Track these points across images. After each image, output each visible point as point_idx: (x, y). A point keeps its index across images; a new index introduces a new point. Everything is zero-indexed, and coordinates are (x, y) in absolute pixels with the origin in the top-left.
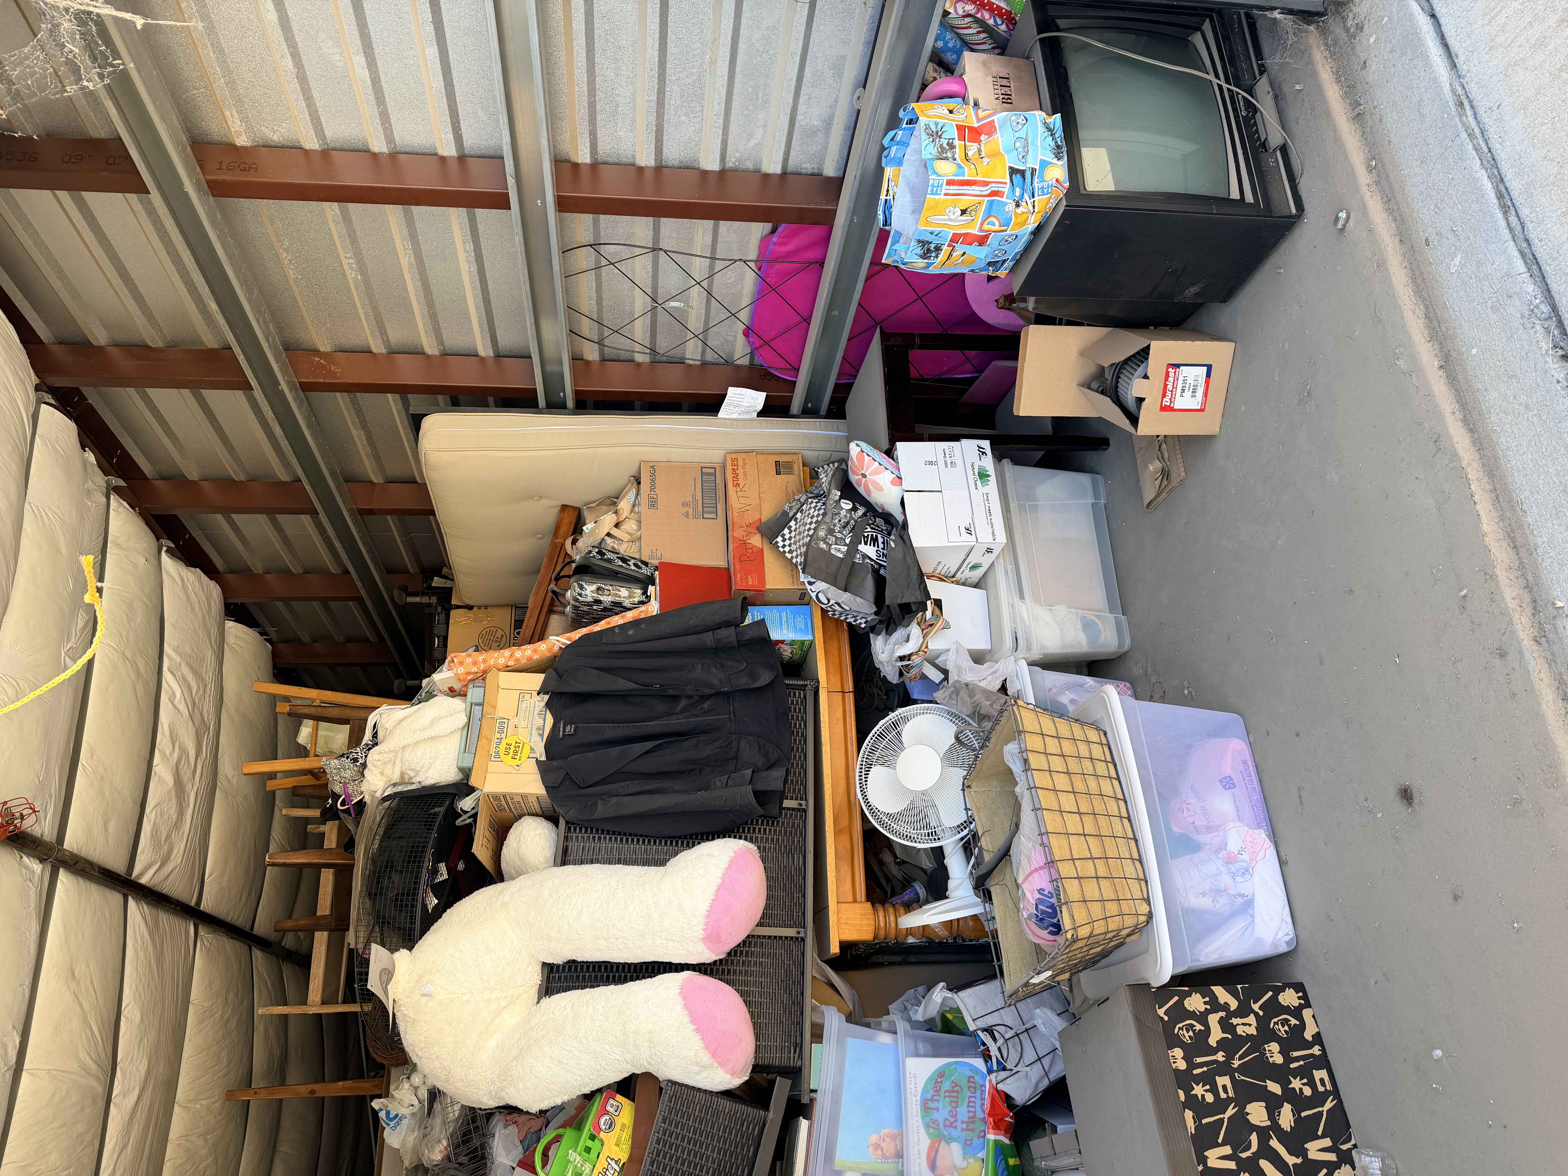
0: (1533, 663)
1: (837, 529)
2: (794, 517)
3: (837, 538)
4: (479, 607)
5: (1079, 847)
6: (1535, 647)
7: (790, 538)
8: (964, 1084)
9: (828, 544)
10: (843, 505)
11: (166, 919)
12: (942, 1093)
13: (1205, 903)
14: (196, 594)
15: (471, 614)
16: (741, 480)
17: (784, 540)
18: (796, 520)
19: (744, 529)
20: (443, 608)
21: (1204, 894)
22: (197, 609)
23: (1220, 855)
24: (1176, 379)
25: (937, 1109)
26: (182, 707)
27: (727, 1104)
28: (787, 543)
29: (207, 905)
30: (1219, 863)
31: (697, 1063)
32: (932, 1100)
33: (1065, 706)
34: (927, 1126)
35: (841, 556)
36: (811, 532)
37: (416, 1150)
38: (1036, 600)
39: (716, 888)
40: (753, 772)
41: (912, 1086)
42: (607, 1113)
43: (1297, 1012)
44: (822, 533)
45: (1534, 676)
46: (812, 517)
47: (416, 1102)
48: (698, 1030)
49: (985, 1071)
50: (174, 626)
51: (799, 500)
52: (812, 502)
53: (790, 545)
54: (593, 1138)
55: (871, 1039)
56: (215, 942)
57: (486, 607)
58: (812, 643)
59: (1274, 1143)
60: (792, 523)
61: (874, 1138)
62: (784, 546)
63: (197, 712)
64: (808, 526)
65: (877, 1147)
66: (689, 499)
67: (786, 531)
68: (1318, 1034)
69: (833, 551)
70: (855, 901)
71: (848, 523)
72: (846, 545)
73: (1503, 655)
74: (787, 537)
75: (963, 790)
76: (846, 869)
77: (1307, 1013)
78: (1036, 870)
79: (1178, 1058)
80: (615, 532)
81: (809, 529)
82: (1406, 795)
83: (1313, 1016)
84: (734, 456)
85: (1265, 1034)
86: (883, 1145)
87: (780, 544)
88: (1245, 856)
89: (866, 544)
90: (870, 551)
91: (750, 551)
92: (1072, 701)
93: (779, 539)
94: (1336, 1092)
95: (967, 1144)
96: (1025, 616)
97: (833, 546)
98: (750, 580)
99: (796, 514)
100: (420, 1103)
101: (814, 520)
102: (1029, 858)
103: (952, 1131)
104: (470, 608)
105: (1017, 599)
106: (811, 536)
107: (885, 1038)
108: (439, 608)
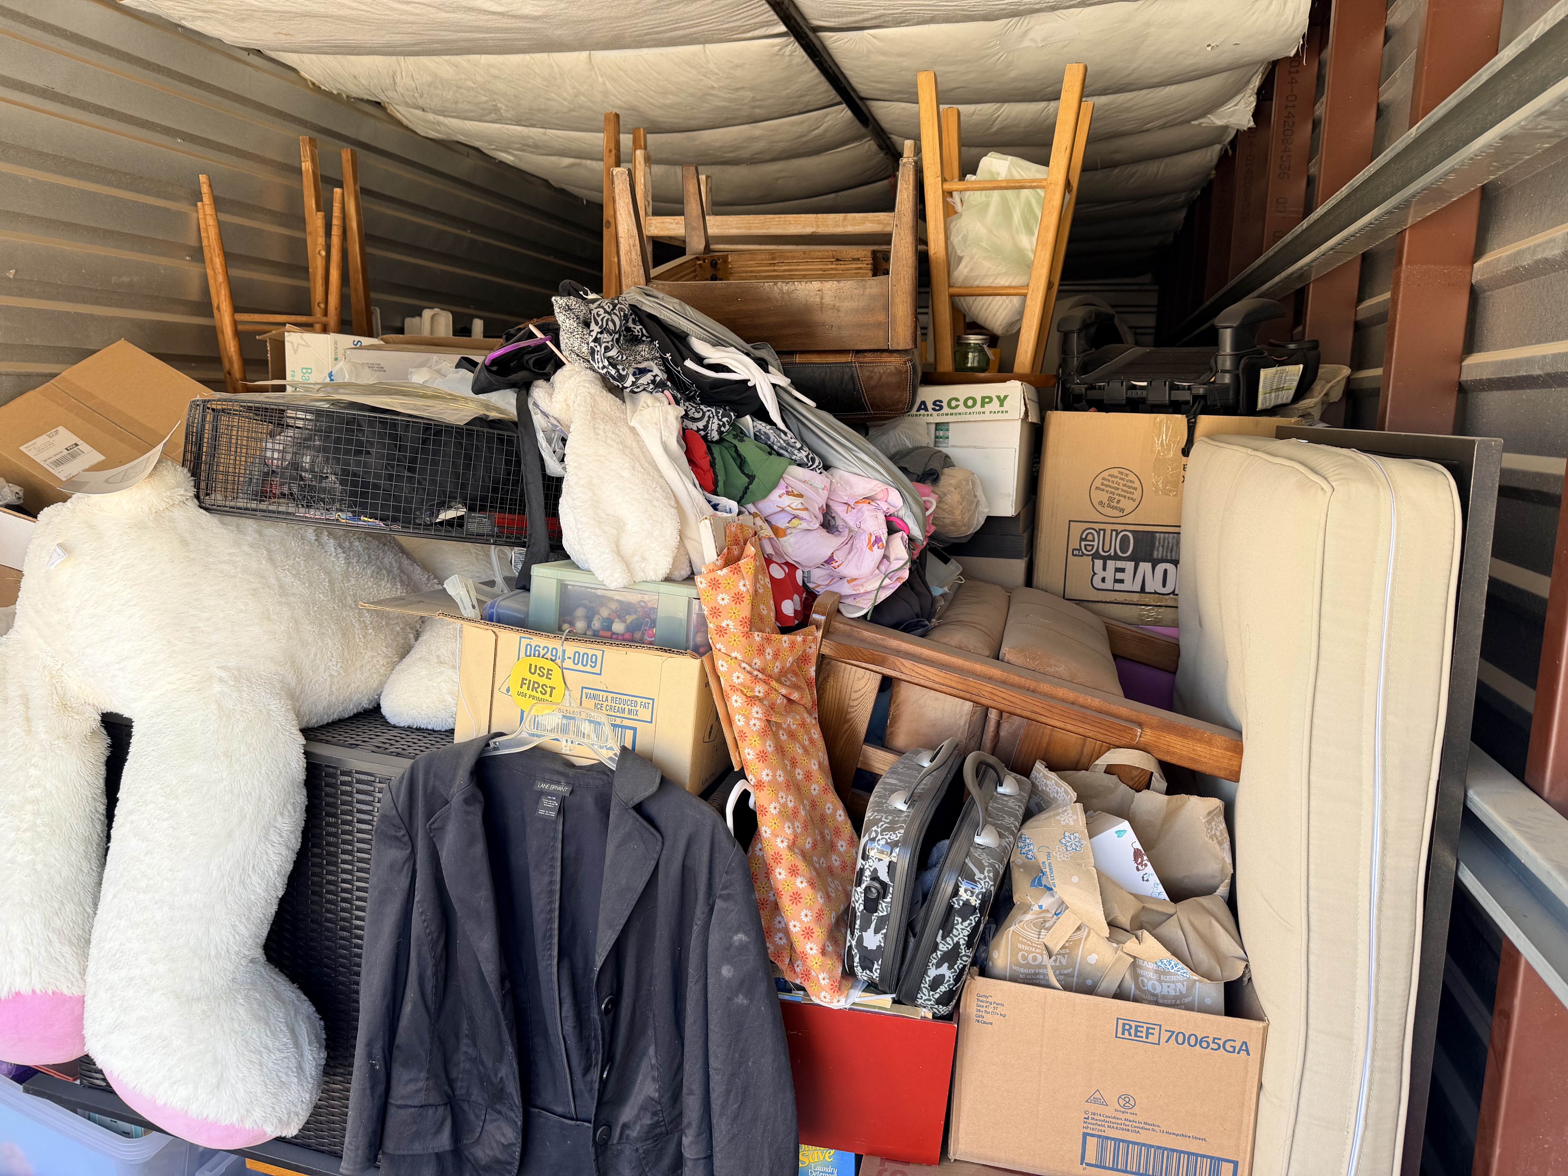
4: (1185, 469)
15: (1173, 453)
20: (1202, 398)
29: (827, 40)
56: (793, 59)
57: (1183, 479)
66: (1142, 1115)
108: (1201, 391)
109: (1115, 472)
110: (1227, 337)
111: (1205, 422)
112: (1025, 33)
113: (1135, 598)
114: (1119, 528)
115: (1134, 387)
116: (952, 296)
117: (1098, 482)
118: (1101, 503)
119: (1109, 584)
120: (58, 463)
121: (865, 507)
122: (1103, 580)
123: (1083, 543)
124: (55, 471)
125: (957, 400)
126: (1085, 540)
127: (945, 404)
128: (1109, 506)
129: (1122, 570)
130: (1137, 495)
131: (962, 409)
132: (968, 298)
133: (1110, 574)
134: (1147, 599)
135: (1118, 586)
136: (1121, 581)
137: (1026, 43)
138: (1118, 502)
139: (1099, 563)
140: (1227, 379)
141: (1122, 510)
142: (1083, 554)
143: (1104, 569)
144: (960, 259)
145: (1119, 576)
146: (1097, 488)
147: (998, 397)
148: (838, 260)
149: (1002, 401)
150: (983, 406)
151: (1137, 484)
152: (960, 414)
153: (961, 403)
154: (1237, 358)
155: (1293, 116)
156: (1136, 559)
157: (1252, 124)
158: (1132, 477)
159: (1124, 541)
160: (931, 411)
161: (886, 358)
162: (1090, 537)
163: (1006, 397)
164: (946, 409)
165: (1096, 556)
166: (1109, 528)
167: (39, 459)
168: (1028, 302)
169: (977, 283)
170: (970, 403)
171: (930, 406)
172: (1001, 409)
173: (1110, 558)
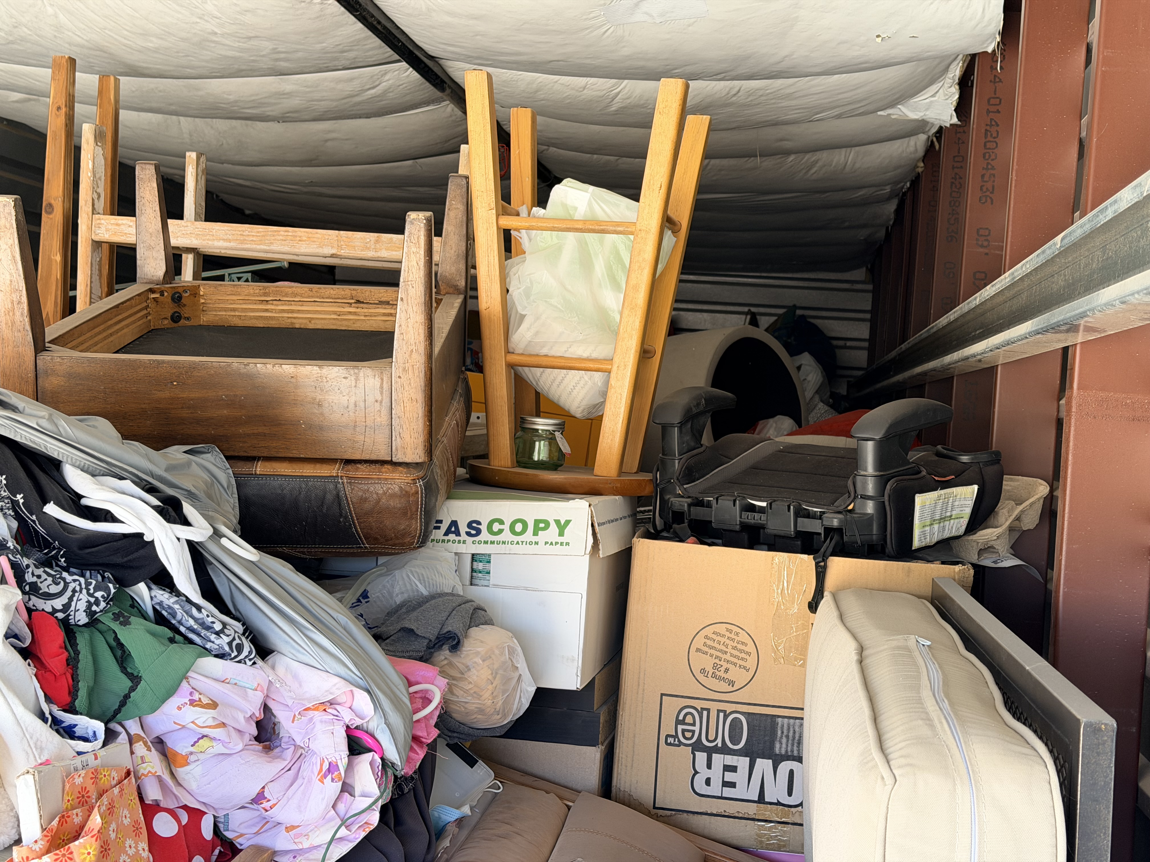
104: (814, 605)
108: (835, 523)
109: (721, 629)
110: (869, 453)
111: (839, 566)
113: (752, 809)
115: (752, 508)
116: (511, 366)
117: (699, 642)
118: (703, 671)
119: (715, 789)
121: (318, 715)
122: (708, 782)
123: (680, 727)
125: (501, 522)
126: (683, 722)
127: (483, 527)
128: (714, 676)
129: (733, 769)
130: (751, 663)
131: (506, 536)
132: (533, 369)
133: (716, 774)
134: (768, 812)
135: (728, 792)
136: (732, 785)
138: (727, 670)
140: (870, 508)
141: (732, 683)
142: (680, 744)
143: (709, 766)
144: (523, 317)
145: (729, 777)
146: (698, 650)
147: (558, 522)
148: (358, 302)
149: (562, 527)
150: (535, 534)
151: (751, 648)
152: (504, 543)
153: (506, 527)
154: (882, 481)
155: (998, 125)
157: (955, 120)
158: (743, 637)
159: (735, 728)
160: (464, 536)
161: (386, 472)
162: (689, 719)
163: (568, 522)
164: (485, 535)
166: (714, 707)
168: (613, 382)
169: (544, 351)
170: (519, 527)
171: (463, 528)
172: (560, 539)
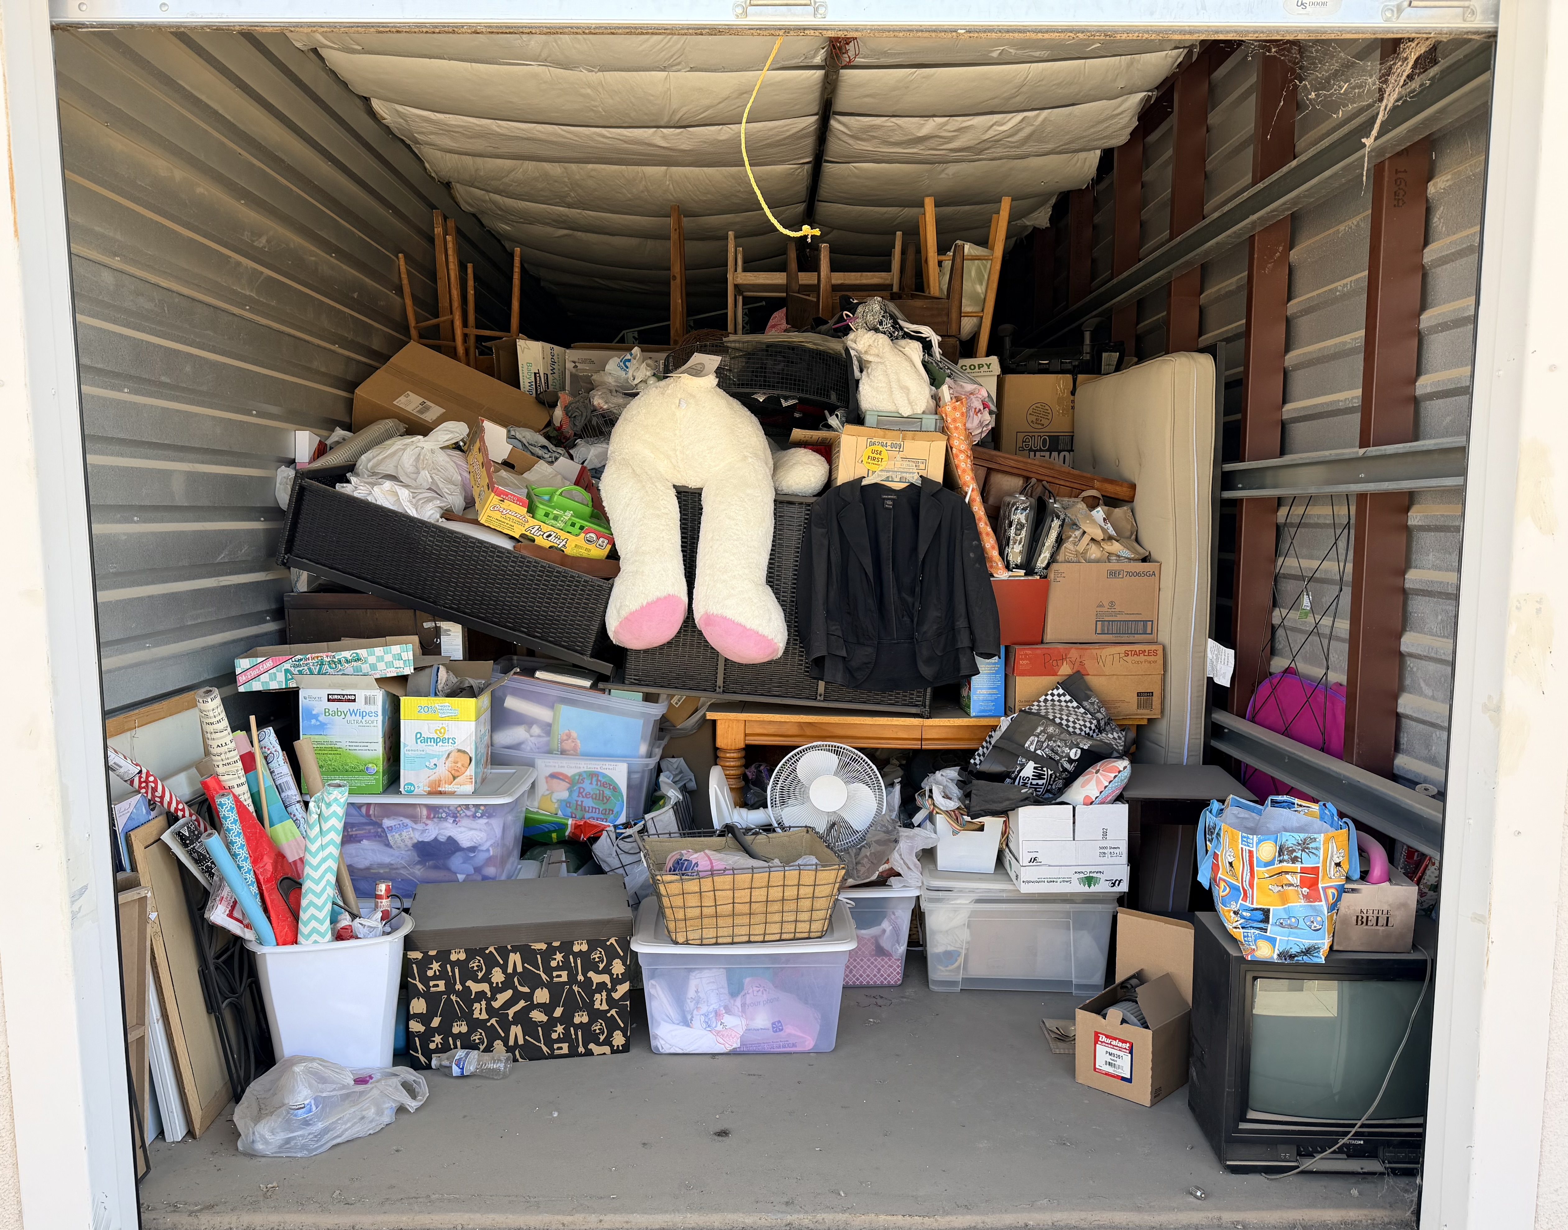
0: (774, 1217)
1: (1051, 743)
2: (1081, 704)
3: (1043, 742)
4: (1073, 401)
5: (724, 896)
6: (785, 1222)
7: (1060, 701)
8: (608, 806)
9: (1040, 734)
10: (1074, 750)
11: (809, 143)
12: (602, 788)
13: (691, 993)
14: (1107, 127)
15: (1067, 393)
16: (1133, 658)
17: (1059, 695)
18: (1078, 708)
19: (1079, 660)
20: (1078, 366)
21: (697, 992)
22: (1092, 130)
23: (722, 1009)
24: (1120, 1050)
25: (591, 783)
26: (991, 133)
27: (595, 627)
28: (1056, 698)
29: (829, 169)
30: (715, 1006)
31: (621, 606)
32: (598, 780)
33: (880, 925)
34: (580, 775)
35: (1026, 745)
36: (1058, 721)
37: (603, 384)
38: (973, 914)
39: (743, 624)
40: (844, 658)
41: (607, 767)
42: (598, 538)
43: (608, 1042)
44: (1051, 730)
45: (764, 1215)
46: (1074, 722)
47: (636, 382)
48: (642, 608)
49: (617, 823)
50: (1070, 114)
51: (1099, 711)
52: (1091, 723)
53: (1053, 700)
54: (582, 528)
55: (643, 738)
56: (800, 177)
57: (1073, 408)
58: (968, 715)
59: (522, 1004)
60: (1075, 704)
61: (574, 734)
62: (1052, 695)
63: (989, 145)
64: (1065, 717)
65: (569, 736)
66: (1118, 608)
67: (1068, 698)
68: (592, 1054)
69: (1032, 738)
70: (746, 735)
71: (1057, 753)
72: (1036, 750)
73: (787, 1203)
74: (1062, 698)
75: (806, 827)
76: (771, 730)
77: (607, 1049)
78: (711, 863)
79: (580, 946)
80: (1086, 539)
81: (1061, 719)
82: (723, 1133)
83: (604, 1054)
84: (1160, 652)
85: (595, 1015)
86: (570, 741)
87: (1055, 692)
88: (719, 1028)
89: (1035, 768)
90: (1029, 770)
91: (1055, 663)
92: (884, 931)
93: (1061, 691)
94: (552, 1056)
95: (566, 804)
96: (958, 902)
97: (1036, 739)
98: (1025, 662)
99: (1084, 708)
100: (636, 385)
101: (1071, 724)
102: (721, 860)
103: (576, 794)
104: (1073, 393)
105: (976, 896)
106: (1053, 720)
107: (643, 749)
108: (1077, 363)
109: (1038, 405)
110: (1087, 335)
111: (1080, 377)
112: (943, 170)
114: (1042, 434)
115: (1042, 364)
117: (1030, 411)
118: (1032, 421)
120: (421, 412)
123: (1024, 443)
124: (423, 416)
126: (1025, 441)
128: (1036, 423)
130: (1050, 417)
131: (968, 371)
133: (1038, 458)
137: (943, 176)
138: (1041, 420)
139: (1032, 454)
140: (1088, 357)
141: (1043, 425)
142: (1024, 449)
143: (1035, 456)
146: (1030, 414)
147: (986, 364)
149: (987, 366)
150: (979, 369)
151: (1050, 411)
153: (968, 367)
154: (1092, 347)
156: (1050, 450)
157: (1048, 225)
158: (1047, 407)
159: (1044, 441)
162: (1027, 440)
163: (989, 364)
165: (1031, 450)
166: (1036, 434)
167: (409, 409)
168: (984, 320)
170: (972, 367)
172: (989, 370)
173: (1037, 450)
